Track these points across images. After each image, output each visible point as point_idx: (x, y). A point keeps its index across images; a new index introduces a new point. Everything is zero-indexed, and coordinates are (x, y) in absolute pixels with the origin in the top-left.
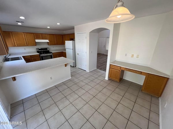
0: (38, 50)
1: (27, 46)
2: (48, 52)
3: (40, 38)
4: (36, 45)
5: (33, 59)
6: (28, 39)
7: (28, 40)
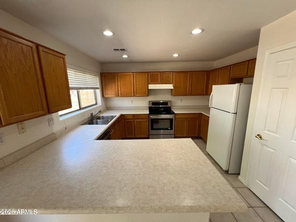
0: (151, 106)
1: (134, 96)
2: (168, 111)
3: (158, 82)
4: (148, 96)
5: (137, 121)
6: (137, 83)
7: (137, 86)
